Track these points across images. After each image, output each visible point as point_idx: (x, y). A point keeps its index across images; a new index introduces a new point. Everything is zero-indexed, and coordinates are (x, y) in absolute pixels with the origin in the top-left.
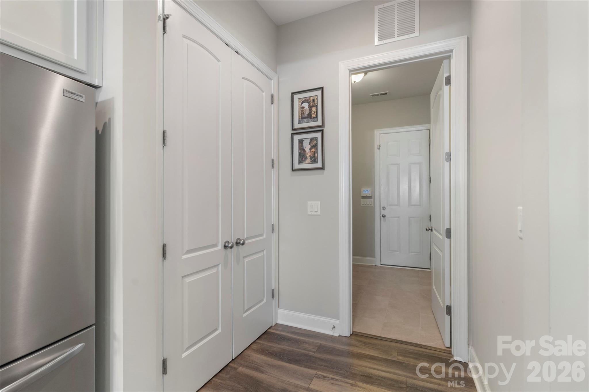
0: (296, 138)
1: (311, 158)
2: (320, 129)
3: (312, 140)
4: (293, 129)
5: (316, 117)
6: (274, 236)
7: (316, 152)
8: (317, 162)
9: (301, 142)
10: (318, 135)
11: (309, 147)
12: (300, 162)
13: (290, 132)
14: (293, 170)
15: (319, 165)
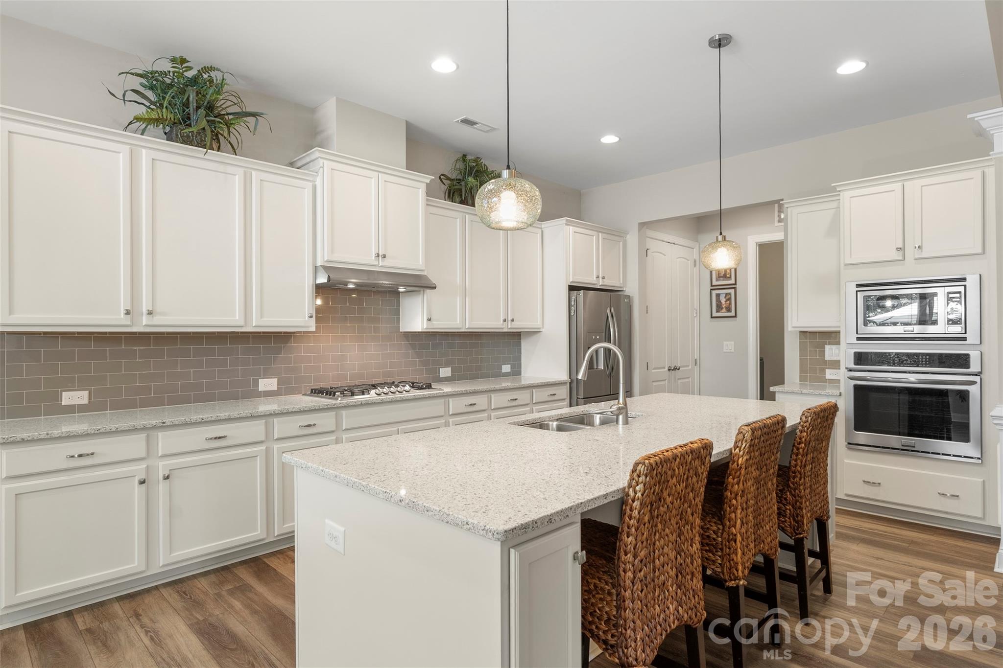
0: (714, 293)
1: (726, 308)
2: (733, 286)
3: (727, 294)
4: (712, 286)
5: (730, 277)
6: (697, 368)
7: (730, 304)
8: (731, 312)
9: (718, 295)
10: (732, 291)
11: (725, 300)
12: (717, 311)
13: (709, 287)
14: (712, 317)
15: (733, 314)
